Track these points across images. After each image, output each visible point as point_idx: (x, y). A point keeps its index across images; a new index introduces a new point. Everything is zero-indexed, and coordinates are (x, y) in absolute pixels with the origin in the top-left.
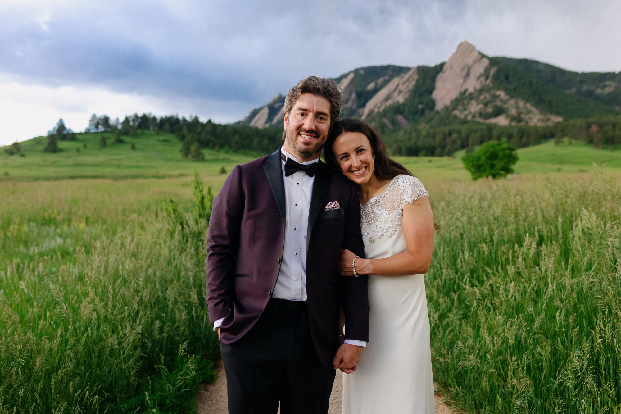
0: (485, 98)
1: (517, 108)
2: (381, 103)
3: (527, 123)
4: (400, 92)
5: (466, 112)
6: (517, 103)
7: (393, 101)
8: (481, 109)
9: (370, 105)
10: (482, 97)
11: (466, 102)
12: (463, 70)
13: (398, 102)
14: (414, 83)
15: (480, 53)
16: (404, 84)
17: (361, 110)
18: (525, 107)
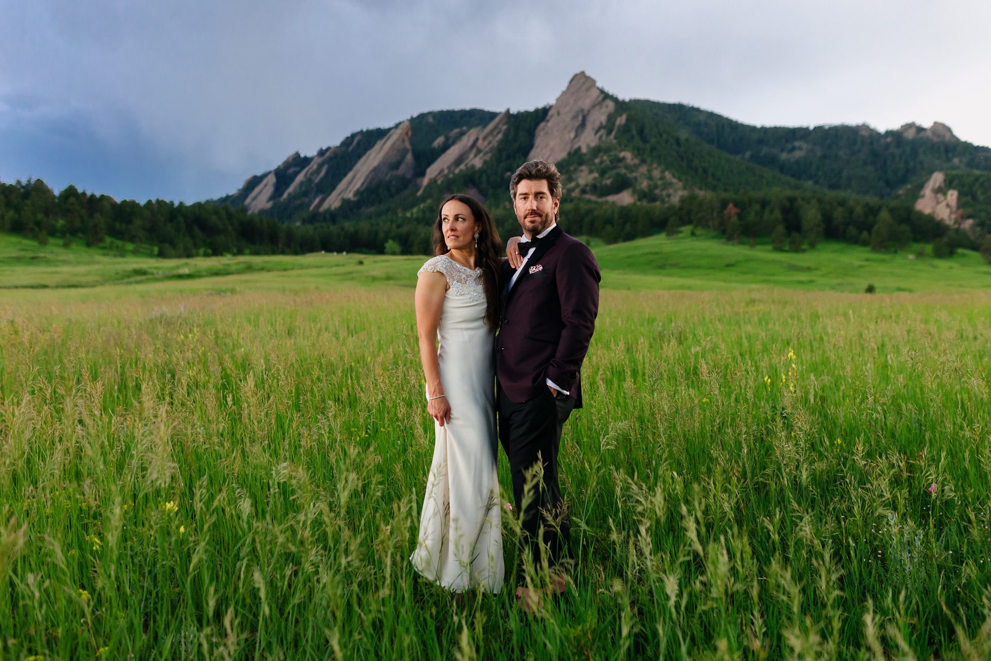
0: (602, 162)
1: (650, 178)
2: (449, 168)
3: (663, 202)
4: (479, 151)
5: (572, 185)
6: (649, 171)
7: (466, 165)
8: (595, 179)
9: (432, 171)
10: (597, 161)
11: (572, 168)
12: (575, 117)
13: (473, 166)
14: (500, 136)
15: (602, 91)
16: (485, 138)
17: (418, 180)
18: (662, 178)
